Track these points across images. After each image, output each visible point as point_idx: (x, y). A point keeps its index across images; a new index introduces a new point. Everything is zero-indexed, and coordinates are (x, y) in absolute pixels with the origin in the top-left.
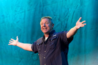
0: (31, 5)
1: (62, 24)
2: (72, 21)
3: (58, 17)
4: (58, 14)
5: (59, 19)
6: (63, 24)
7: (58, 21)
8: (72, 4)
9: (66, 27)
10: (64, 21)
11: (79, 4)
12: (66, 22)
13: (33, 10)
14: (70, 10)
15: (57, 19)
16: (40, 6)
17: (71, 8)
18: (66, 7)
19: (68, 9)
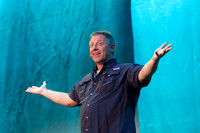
0: (6, 22)
1: (60, 56)
2: (78, 50)
3: (54, 43)
4: (54, 39)
5: (55, 48)
6: (63, 56)
7: (53, 50)
8: (78, 20)
9: (68, 62)
10: (64, 51)
11: (92, 20)
12: (67, 53)
13: (9, 31)
14: (74, 30)
15: (52, 46)
16: (22, 24)
17: (77, 28)
18: (68, 24)
19: (72, 29)
